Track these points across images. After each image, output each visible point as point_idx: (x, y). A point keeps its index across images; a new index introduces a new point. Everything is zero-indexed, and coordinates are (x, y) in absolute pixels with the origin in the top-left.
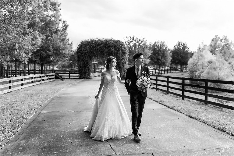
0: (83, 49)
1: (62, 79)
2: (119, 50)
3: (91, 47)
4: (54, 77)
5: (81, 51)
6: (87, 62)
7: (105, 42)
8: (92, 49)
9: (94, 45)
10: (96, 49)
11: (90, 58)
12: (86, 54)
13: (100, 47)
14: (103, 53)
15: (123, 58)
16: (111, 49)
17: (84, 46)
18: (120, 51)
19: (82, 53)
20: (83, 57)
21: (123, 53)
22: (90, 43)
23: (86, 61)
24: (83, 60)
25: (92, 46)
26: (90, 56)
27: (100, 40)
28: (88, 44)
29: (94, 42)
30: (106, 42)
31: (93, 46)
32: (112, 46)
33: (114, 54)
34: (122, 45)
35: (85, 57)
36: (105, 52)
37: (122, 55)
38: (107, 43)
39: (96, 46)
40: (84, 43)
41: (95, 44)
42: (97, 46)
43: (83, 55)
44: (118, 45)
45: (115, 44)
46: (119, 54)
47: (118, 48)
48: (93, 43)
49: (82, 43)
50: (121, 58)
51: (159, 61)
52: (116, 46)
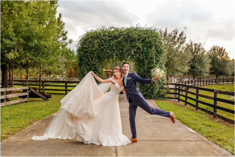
0: (88, 45)
1: (44, 97)
2: (151, 47)
3: (103, 41)
4: (27, 94)
5: (85, 48)
6: (95, 68)
7: (126, 32)
8: (102, 45)
9: (107, 37)
10: (109, 45)
11: (100, 61)
12: (94, 54)
13: (118, 42)
14: (123, 53)
15: (157, 61)
16: (137, 44)
17: (90, 40)
18: (154, 48)
19: (87, 52)
20: (88, 59)
21: (157, 51)
22: (100, 34)
23: (93, 65)
24: (88, 64)
25: (103, 39)
26: (100, 57)
27: (116, 30)
28: (98, 37)
29: (107, 34)
30: (128, 33)
31: (105, 41)
32: (138, 40)
33: (142, 53)
34: (156, 36)
35: (92, 58)
36: (125, 49)
37: (156, 55)
38: (130, 34)
39: (110, 40)
40: (91, 35)
41: (109, 37)
42: (112, 40)
43: (87, 56)
44: (148, 37)
45: (144, 36)
46: (152, 53)
47: (148, 42)
48: (105, 35)
49: (88, 34)
50: (154, 60)
51: (195, 69)
52: (145, 39)
